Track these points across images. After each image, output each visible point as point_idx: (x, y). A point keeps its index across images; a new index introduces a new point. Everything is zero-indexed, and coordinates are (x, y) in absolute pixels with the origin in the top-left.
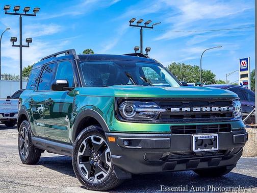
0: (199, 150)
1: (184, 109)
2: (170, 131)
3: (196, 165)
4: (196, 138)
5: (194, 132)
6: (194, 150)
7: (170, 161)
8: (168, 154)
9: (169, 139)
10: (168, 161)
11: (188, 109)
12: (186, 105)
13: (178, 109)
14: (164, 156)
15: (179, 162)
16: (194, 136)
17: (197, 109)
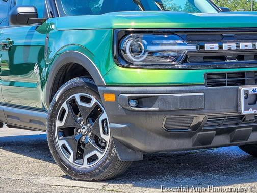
0: (251, 111)
1: (226, 46)
2: (203, 81)
3: (246, 136)
4: (246, 93)
5: (243, 83)
6: (243, 112)
7: (204, 131)
8: (201, 118)
9: (202, 94)
10: (201, 130)
11: (233, 46)
12: (230, 39)
13: (215, 46)
14: (195, 122)
15: (219, 132)
16: (242, 89)
17: (246, 46)
